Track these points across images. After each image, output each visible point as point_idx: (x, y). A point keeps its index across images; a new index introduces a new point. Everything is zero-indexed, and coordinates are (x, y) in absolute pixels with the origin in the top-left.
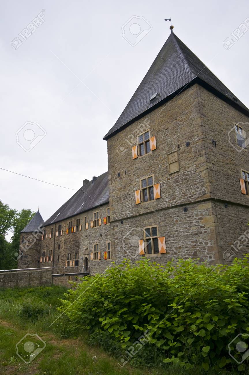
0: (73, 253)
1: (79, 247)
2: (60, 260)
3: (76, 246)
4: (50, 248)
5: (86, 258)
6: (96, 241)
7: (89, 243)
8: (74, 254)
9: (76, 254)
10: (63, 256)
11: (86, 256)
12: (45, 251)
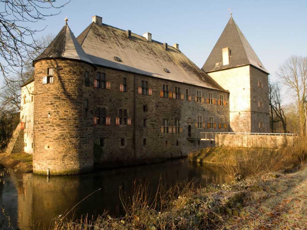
0: (172, 119)
1: (180, 115)
2: (148, 125)
3: (175, 113)
4: (121, 106)
5: (190, 127)
6: (199, 113)
7: (193, 114)
8: (174, 121)
9: (176, 121)
10: (155, 120)
11: (190, 124)
12: (107, 108)
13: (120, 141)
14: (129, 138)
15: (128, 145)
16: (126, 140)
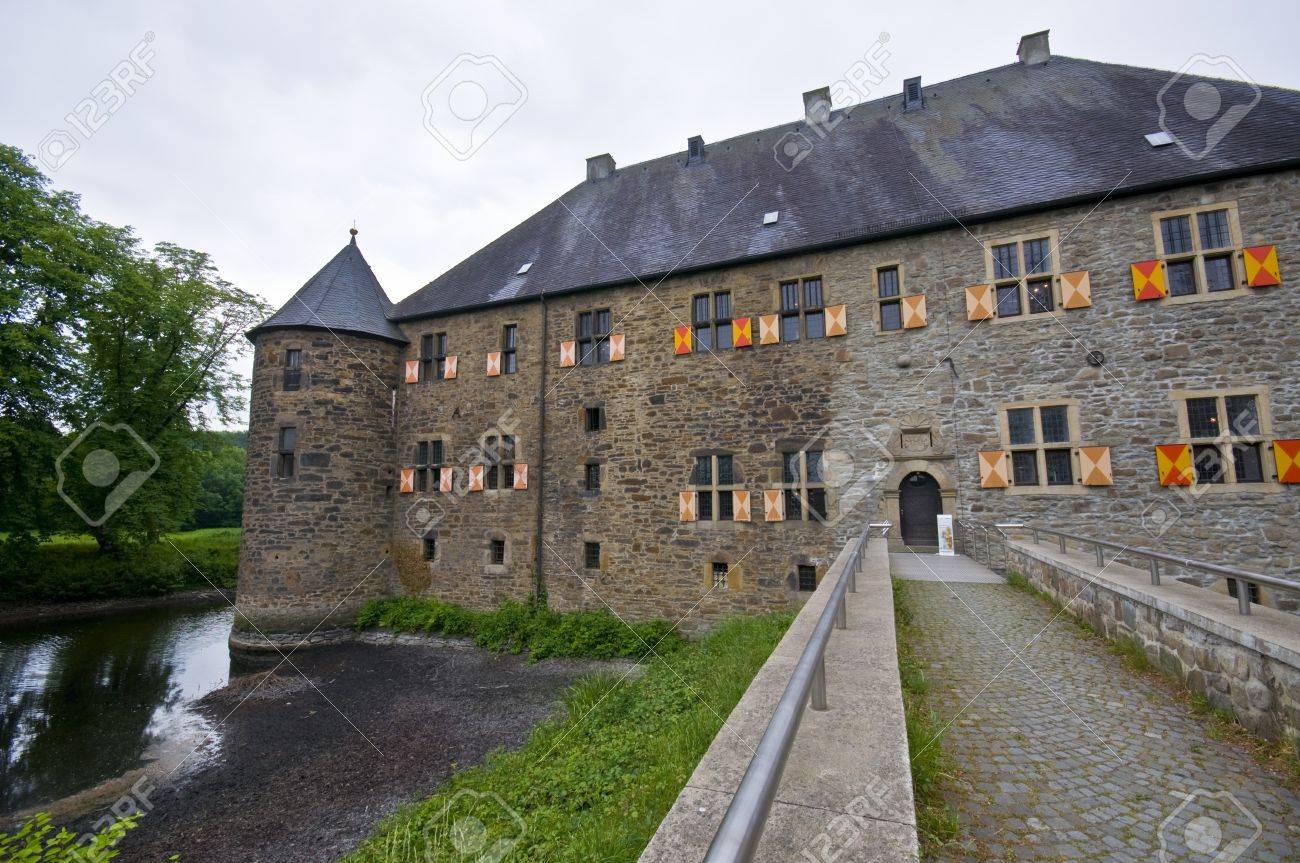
0: (759, 449)
1: (827, 421)
2: (607, 485)
3: (784, 414)
4: (491, 425)
8: (769, 456)
10: (647, 464)
11: (920, 466)
12: (446, 438)
13: (485, 547)
14: (520, 537)
15: (516, 564)
16: (508, 544)
